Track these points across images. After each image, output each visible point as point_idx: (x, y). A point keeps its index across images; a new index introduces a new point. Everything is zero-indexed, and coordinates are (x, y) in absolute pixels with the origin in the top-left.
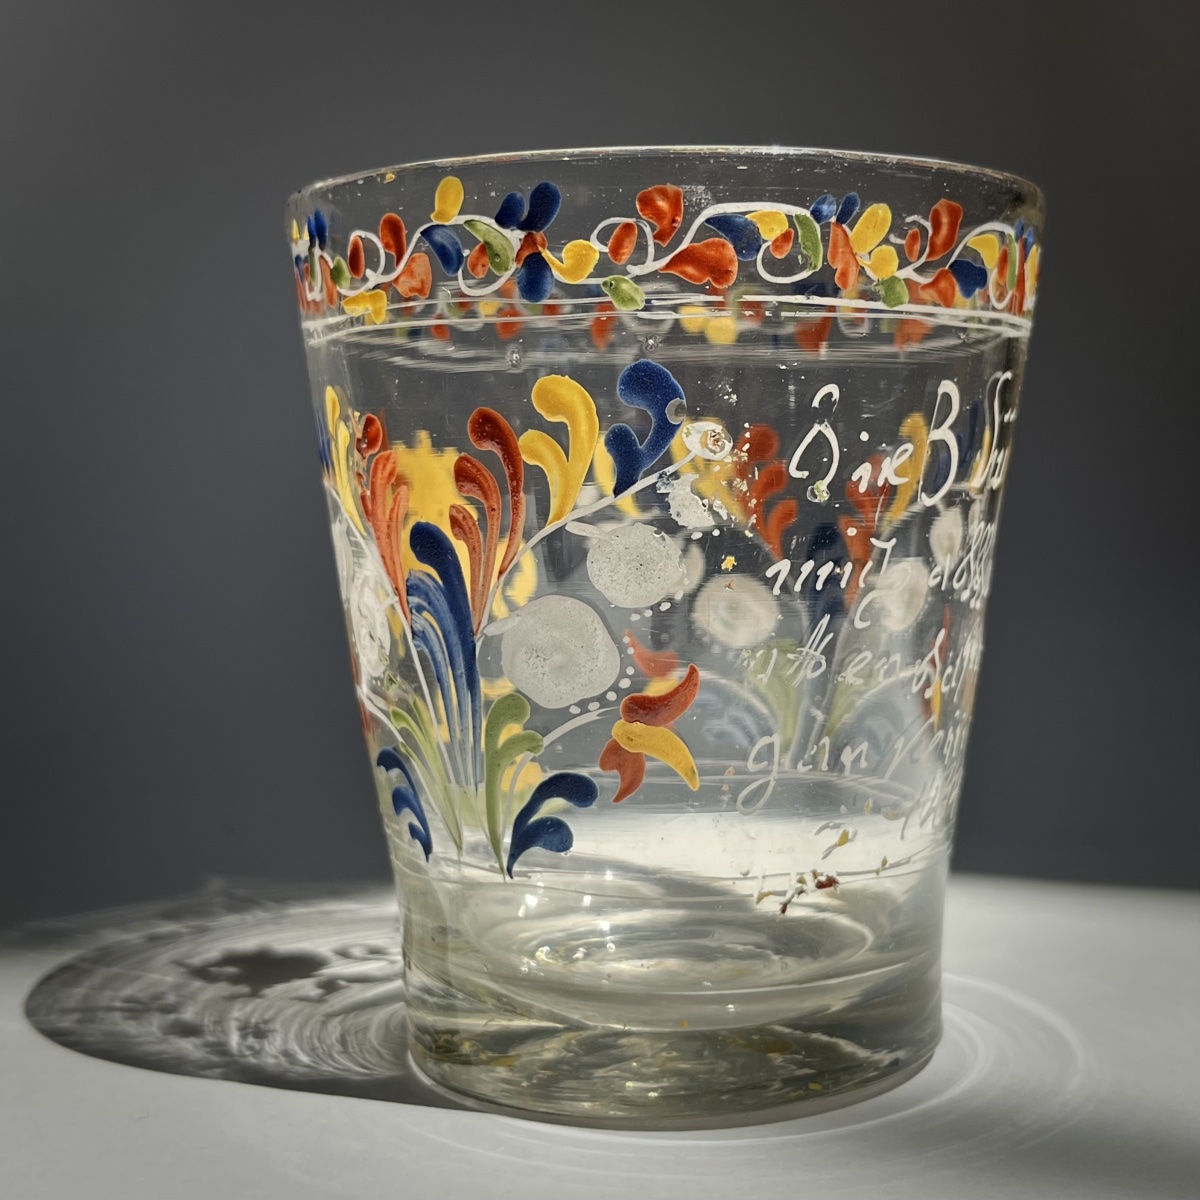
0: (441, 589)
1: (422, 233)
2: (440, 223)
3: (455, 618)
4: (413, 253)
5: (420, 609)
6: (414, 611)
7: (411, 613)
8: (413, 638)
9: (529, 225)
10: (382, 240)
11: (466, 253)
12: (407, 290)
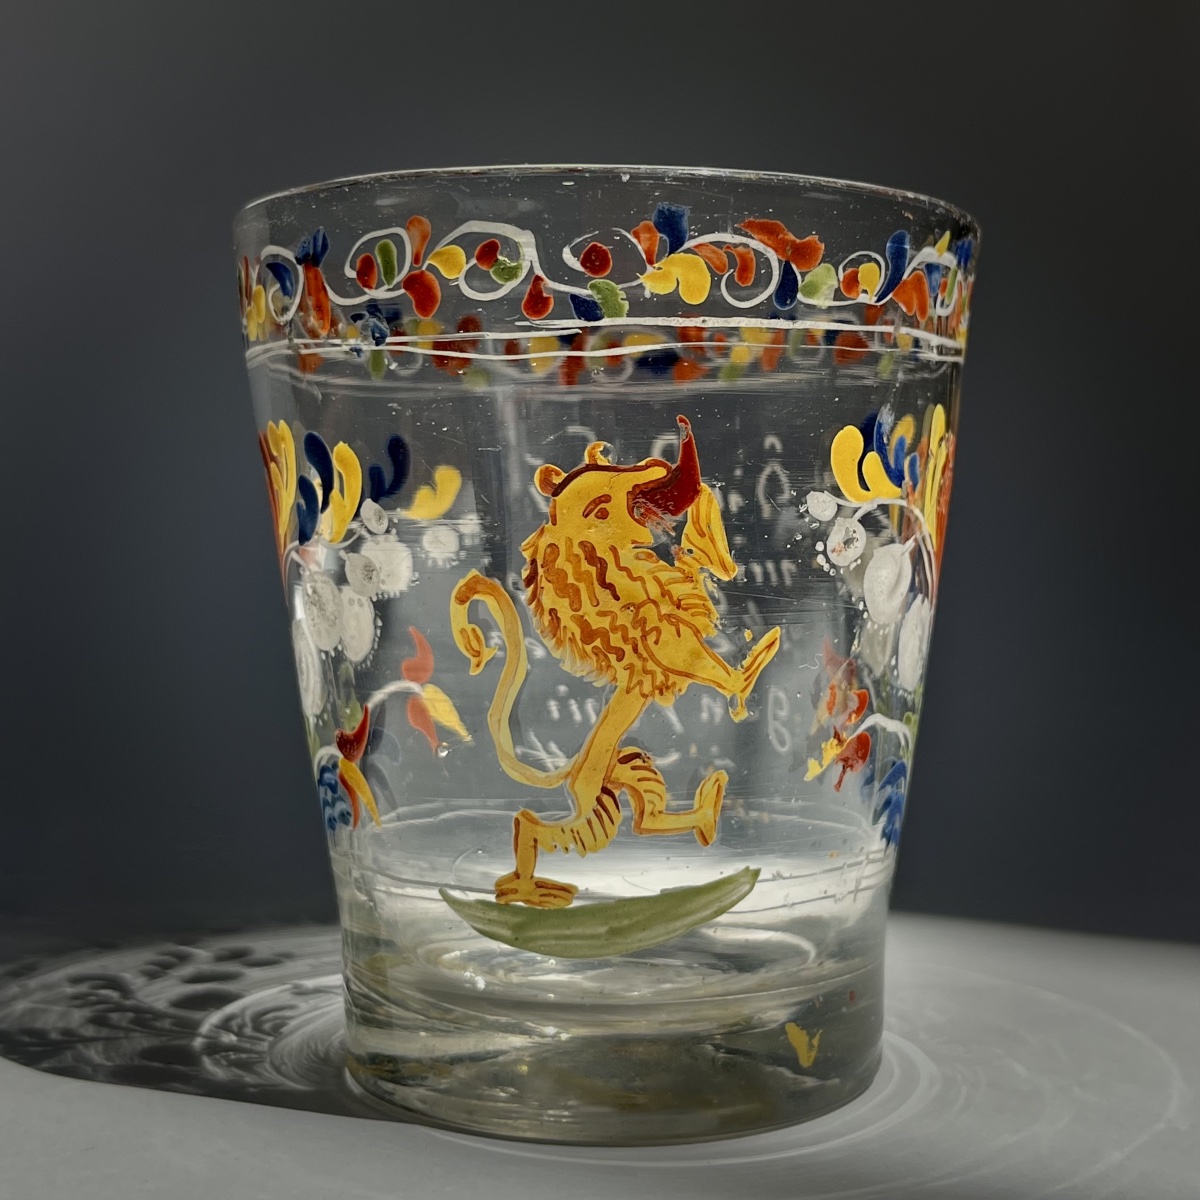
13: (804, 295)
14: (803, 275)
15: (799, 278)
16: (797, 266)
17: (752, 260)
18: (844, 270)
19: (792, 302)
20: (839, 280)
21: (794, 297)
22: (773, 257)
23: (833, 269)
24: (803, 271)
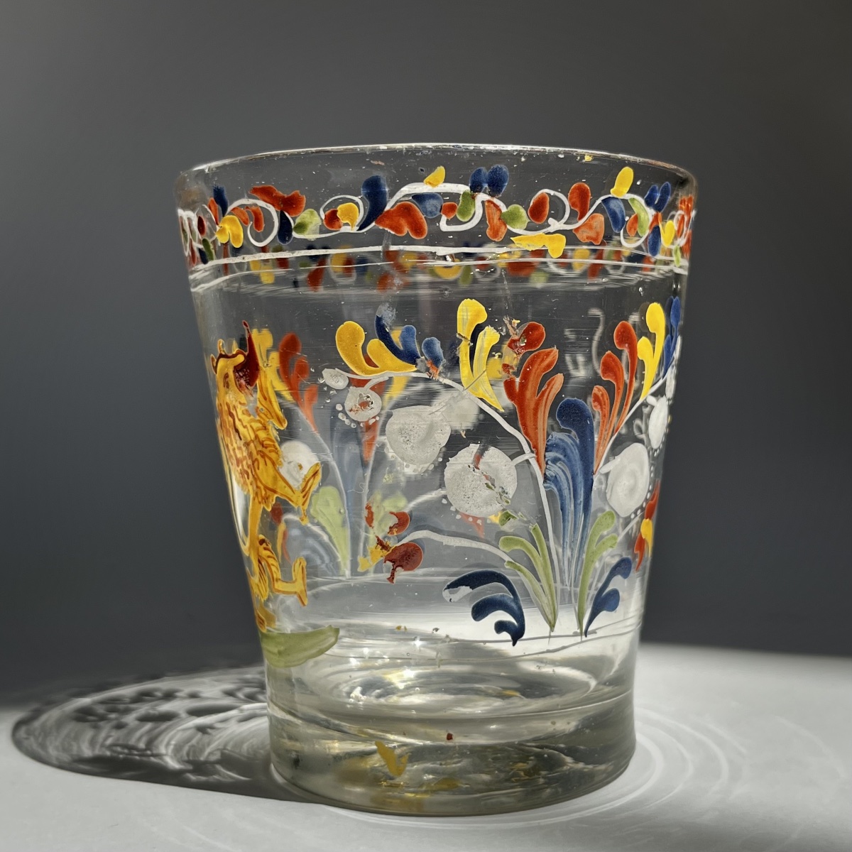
0: (576, 445)
1: (603, 201)
2: (615, 196)
3: (583, 465)
4: (593, 212)
5: (555, 460)
6: (549, 463)
7: (547, 464)
8: (545, 482)
9: (658, 208)
10: (570, 200)
11: (627, 219)
12: (585, 238)
13: (297, 233)
14: (294, 219)
15: (292, 221)
16: (289, 214)
17: (260, 214)
18: (324, 211)
19: (289, 238)
20: (321, 219)
21: (290, 235)
22: (273, 211)
23: (315, 212)
24: (293, 216)
